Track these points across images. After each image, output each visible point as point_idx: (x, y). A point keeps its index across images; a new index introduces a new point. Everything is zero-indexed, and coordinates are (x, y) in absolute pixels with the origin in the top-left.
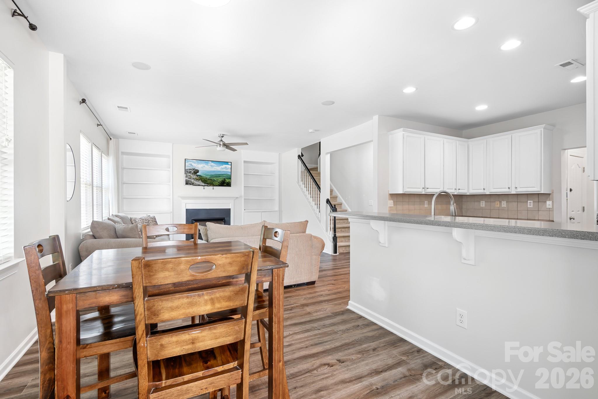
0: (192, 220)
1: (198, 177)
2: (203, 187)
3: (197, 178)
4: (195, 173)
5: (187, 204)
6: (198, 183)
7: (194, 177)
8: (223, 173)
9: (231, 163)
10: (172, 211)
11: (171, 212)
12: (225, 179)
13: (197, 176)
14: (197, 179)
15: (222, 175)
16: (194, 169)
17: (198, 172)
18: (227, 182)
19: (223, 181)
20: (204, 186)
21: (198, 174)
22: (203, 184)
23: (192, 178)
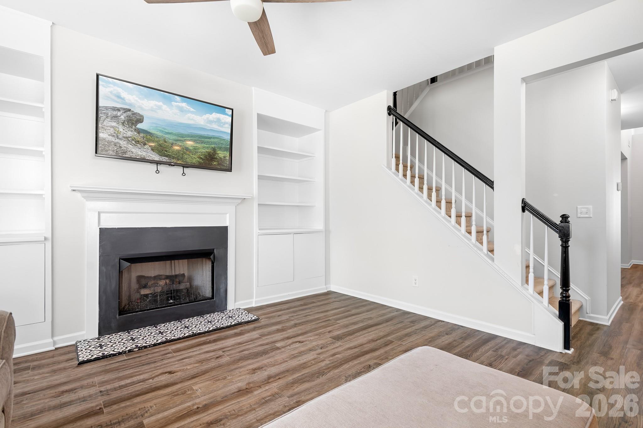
0: (120, 259)
1: (142, 135)
2: (154, 167)
3: (139, 137)
4: (133, 124)
5: (101, 214)
6: (140, 153)
7: (129, 134)
8: (211, 134)
9: (232, 110)
10: (49, 235)
11: (46, 239)
12: (214, 150)
13: (139, 131)
14: (137, 142)
15: (210, 138)
16: (129, 110)
17: (141, 120)
18: (221, 158)
19: (209, 153)
20: (158, 163)
21: (140, 126)
22: (157, 158)
23: (120, 136)
